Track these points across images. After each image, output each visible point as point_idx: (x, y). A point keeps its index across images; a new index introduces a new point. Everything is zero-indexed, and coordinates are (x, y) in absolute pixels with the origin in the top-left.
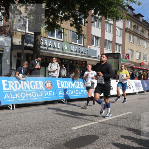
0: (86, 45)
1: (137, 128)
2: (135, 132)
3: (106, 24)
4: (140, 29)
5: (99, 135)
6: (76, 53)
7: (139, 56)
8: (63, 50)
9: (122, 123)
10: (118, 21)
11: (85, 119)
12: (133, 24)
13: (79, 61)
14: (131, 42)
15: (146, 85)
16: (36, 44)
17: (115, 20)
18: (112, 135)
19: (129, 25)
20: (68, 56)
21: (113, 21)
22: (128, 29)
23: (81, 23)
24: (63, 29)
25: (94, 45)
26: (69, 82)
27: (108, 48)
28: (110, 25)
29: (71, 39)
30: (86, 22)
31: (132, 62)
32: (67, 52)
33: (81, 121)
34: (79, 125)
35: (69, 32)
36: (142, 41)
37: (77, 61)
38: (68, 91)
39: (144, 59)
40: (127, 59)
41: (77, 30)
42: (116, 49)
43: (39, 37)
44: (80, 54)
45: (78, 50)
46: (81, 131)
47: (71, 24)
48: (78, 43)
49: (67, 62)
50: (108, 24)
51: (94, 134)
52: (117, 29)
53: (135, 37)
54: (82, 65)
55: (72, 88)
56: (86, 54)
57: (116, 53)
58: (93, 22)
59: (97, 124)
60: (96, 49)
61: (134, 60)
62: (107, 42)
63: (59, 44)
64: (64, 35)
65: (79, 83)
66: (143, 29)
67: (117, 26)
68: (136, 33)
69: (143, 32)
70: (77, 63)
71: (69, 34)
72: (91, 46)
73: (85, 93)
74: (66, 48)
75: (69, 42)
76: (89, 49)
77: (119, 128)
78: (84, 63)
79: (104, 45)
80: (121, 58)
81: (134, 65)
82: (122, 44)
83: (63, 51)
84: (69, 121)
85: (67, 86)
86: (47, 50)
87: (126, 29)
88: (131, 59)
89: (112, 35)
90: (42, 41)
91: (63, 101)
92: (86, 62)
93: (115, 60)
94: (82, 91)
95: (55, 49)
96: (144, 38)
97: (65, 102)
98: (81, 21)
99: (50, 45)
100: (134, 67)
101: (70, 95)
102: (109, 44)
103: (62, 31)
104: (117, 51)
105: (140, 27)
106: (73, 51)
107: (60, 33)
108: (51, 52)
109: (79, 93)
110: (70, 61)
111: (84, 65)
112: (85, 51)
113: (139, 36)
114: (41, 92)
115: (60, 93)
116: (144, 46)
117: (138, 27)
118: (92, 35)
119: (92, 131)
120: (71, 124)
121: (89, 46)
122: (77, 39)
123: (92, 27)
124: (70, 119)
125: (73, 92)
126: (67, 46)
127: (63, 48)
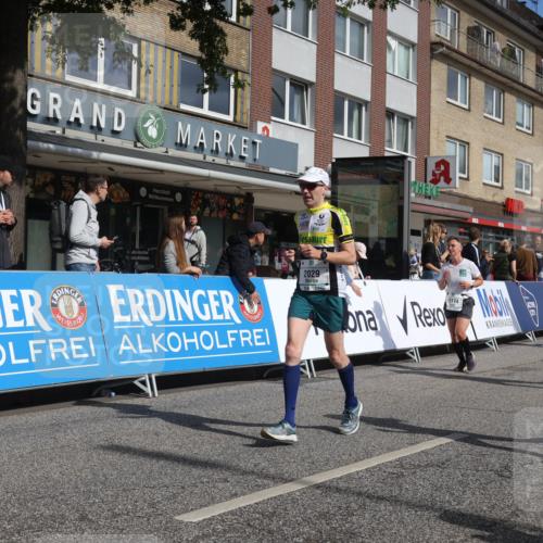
0: (246, 120)
1: (497, 514)
2: (487, 534)
3: (338, 20)
4: (499, 46)
6: (199, 157)
7: (497, 168)
8: (138, 139)
9: (419, 487)
10: (393, 7)
11: (245, 473)
12: (467, 20)
13: (216, 193)
14: (458, 103)
15: (531, 305)
16: (8, 109)
19: (448, 26)
20: (162, 171)
21: (372, 6)
22: (442, 45)
23: (221, 13)
24: (139, 41)
25: (284, 118)
26: (167, 293)
27: (350, 135)
28: (357, 27)
29: (176, 88)
30: (246, 11)
31: (465, 199)
32: (160, 150)
33: (226, 481)
34: (213, 501)
35: (165, 56)
36: (510, 98)
37: (205, 192)
38: (166, 336)
39: (519, 185)
40: (442, 183)
41: (201, 49)
42: (387, 138)
43: (19, 75)
44: (221, 160)
45: (210, 140)
46: (225, 531)
47: (172, 17)
48: (211, 109)
49: (157, 198)
50: (348, 20)
52: (393, 43)
53: (473, 79)
54: (231, 211)
55: (180, 319)
56: (250, 161)
57: (387, 154)
58: (273, 10)
59: (303, 492)
60: (294, 134)
61: (475, 190)
62: (346, 103)
63: (117, 110)
64: (143, 70)
65: (217, 298)
66: (514, 43)
67: (389, 28)
68: (481, 65)
69: (515, 58)
71: (168, 63)
72: (269, 121)
73: (246, 342)
74: (153, 132)
75: (167, 104)
76: (260, 137)
77: (408, 515)
78: (237, 201)
79: (332, 119)
80: (413, 179)
81: (475, 214)
82: (413, 113)
83: (139, 145)
84: (167, 481)
85: (158, 313)
86: (62, 140)
87: (435, 45)
88: (457, 186)
89: (369, 70)
90: (37, 99)
91: (136, 382)
92: (249, 198)
93: (386, 187)
94: (232, 335)
95: (100, 137)
96: (515, 85)
97: (148, 390)
98: (222, 6)
99: (77, 120)
100: (475, 221)
101: (170, 354)
102: (356, 113)
103: (130, 50)
104: (391, 146)
105: (498, 34)
106: (186, 145)
107: (121, 56)
108: (79, 150)
109: (219, 346)
110: (173, 195)
111: (239, 213)
112: (243, 146)
113: (494, 75)
114: (31, 343)
115: (126, 344)
116: (520, 121)
117: (488, 33)
118: (274, 70)
119: (280, 529)
120: (174, 496)
121: (260, 125)
122: (204, 91)
123: (276, 34)
124: (169, 471)
125: (186, 341)
126: (160, 122)
127: (141, 133)
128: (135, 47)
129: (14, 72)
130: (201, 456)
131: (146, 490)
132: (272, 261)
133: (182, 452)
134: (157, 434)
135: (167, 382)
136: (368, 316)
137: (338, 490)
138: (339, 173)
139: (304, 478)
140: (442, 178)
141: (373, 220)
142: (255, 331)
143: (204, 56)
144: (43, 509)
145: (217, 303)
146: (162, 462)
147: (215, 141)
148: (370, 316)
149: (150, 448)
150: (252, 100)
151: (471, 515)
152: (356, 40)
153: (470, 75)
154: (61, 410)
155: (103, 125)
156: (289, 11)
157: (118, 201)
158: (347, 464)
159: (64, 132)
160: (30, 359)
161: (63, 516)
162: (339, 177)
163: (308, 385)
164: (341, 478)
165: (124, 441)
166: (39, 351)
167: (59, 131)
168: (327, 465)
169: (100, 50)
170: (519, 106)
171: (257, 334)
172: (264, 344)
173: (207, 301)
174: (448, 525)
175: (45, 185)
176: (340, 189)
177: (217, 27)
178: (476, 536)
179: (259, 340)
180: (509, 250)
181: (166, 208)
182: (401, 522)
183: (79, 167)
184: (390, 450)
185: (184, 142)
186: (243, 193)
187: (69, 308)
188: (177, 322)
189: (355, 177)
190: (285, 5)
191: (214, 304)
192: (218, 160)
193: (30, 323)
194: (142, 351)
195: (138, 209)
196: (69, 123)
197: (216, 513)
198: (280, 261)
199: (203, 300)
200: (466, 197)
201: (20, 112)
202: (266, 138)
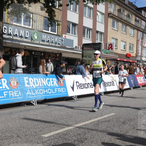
0: (60, 34)
1: (122, 133)
2: (119, 138)
3: (84, 8)
4: (126, 14)
5: (76, 143)
6: (48, 44)
7: (124, 46)
8: (32, 39)
9: (103, 127)
10: (99, 4)
11: (59, 124)
12: (118, 7)
13: (52, 53)
14: (115, 29)
15: (132, 80)
17: (95, 3)
18: (92, 141)
19: (113, 9)
20: (38, 48)
21: (93, 4)
22: (111, 14)
23: (54, 6)
24: (32, 13)
25: (70, 33)
26: (39, 79)
27: (87, 37)
28: (89, 9)
29: (42, 26)
30: (60, 5)
31: (116, 54)
32: (38, 42)
33: (54, 126)
34: (51, 131)
35: (39, 17)
36: (128, 28)
37: (49, 53)
38: (39, 91)
39: (130, 50)
40: (110, 50)
41: (49, 15)
42: (96, 38)
43: (1, 23)
44: (54, 45)
45: (51, 39)
46: (54, 139)
47: (41, 7)
48: (51, 31)
49: (37, 54)
50: (87, 8)
51: (69, 142)
52: (98, 13)
53: (119, 23)
54: (56, 58)
55: (43, 86)
56: (61, 45)
57: (96, 42)
58: (68, 5)
59: (74, 129)
60: (73, 38)
61: (119, 51)
62: (86, 29)
63: (27, 32)
64: (33, 21)
65: (52, 80)
66: (130, 13)
67: (98, 9)
68: (121, 19)
69: (130, 17)
70: (50, 56)
71: (40, 19)
72: (66, 34)
73: (60, 91)
74: (36, 37)
75: (39, 30)
76: (64, 38)
77: (100, 134)
78: (58, 55)
79: (82, 33)
80: (103, 49)
81: (118, 58)
82: (103, 32)
83: (32, 41)
84: (39, 127)
85: (37, 84)
86: (12, 40)
87: (109, 14)
88: (114, 50)
89: (92, 21)
90: (6, 29)
91: (32, 102)
92: (61, 54)
94: (56, 90)
95: (22, 39)
96: (130, 24)
97: (35, 104)
98: (54, 4)
99: (16, 34)
100: (119, 59)
101: (40, 95)
102: (89, 32)
104: (97, 40)
105: (125, 11)
106: (44, 41)
107: (28, 18)
108: (17, 42)
109: (53, 93)
110: (41, 54)
111: (58, 58)
112: (59, 41)
113: (124, 21)
114: (4, 92)
115: (29, 92)
116: (131, 33)
117: (123, 11)
118: (68, 21)
119: (68, 138)
120: (41, 130)
121: (64, 35)
122: (49, 26)
123: (68, 11)
124: (40, 124)
125: (44, 91)
126: (38, 35)
128: (31, 15)
130: (48, 121)
131: (34, 129)
132: (66, 70)
133: (43, 120)
134: (37, 115)
137: (83, 128)
138: (84, 47)
139: (74, 125)
140: (110, 48)
142: (62, 89)
143: (49, 17)
144: (8, 134)
145: (52, 82)
146: (38, 122)
147: (52, 39)
148: (91, 84)
149: (35, 119)
150: (62, 29)
151: (116, 133)
152: (89, 13)
153: (118, 22)
154: (12, 109)
155: (23, 36)
156: (72, 5)
157: (27, 55)
158: (85, 122)
159: (13, 38)
160: (4, 96)
161: (13, 136)
162: (84, 48)
163: (75, 102)
164: (83, 125)
165: (28, 117)
166: (6, 94)
167: (11, 37)
168: (80, 122)
169: (22, 16)
170: (130, 29)
171: (63, 89)
172: (64, 92)
173: (50, 81)
174: (110, 136)
175: (8, 51)
176: (84, 51)
177: (53, 10)
178: (117, 138)
179: (63, 91)
180: (127, 67)
181: (39, 57)
182: (98, 135)
183: (17, 47)
184: (96, 118)
185: (44, 40)
186: (59, 53)
187: (14, 83)
188: (42, 86)
189: (88, 48)
190: (71, 4)
191: (51, 82)
193: (4, 87)
194: (33, 94)
195: (32, 57)
196: (14, 35)
197: (52, 134)
198: (69, 70)
199: (49, 81)
200: (116, 53)
201: (1, 33)
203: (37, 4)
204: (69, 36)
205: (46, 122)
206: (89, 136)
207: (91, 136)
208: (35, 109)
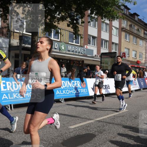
0: (83, 45)
1: (134, 126)
2: (132, 130)
3: (102, 24)
4: (136, 28)
5: (96, 133)
6: (73, 53)
7: (135, 54)
8: (60, 50)
9: (118, 121)
10: (114, 21)
11: (82, 118)
12: (129, 23)
13: (76, 60)
14: (127, 41)
15: (142, 83)
16: (34, 44)
17: (111, 20)
18: (109, 133)
19: (125, 24)
20: (65, 56)
21: (109, 21)
22: (124, 28)
23: (78, 23)
24: (60, 29)
25: (90, 44)
26: (66, 81)
27: (104, 48)
28: (106, 25)
29: (68, 39)
30: (83, 22)
31: (128, 61)
32: (64, 52)
33: (79, 120)
34: (76, 124)
35: (66, 32)
36: (138, 39)
37: (74, 60)
38: (66, 91)
39: (140, 58)
40: (124, 58)
41: (74, 30)
42: (112, 48)
45: (75, 50)
46: (78, 130)
47: (68, 24)
48: (75, 43)
49: (64, 62)
50: (104, 24)
51: (91, 133)
52: (114, 28)
53: (131, 36)
54: (79, 64)
56: (83, 54)
57: (112, 52)
58: (89, 22)
59: (94, 122)
60: (93, 48)
61: (131, 59)
62: (104, 41)
63: (56, 44)
64: (61, 35)
65: (76, 83)
66: (139, 28)
67: (113, 25)
68: (132, 32)
69: (139, 31)
70: (74, 63)
71: (66, 34)
72: (87, 45)
73: (82, 92)
74: (63, 48)
75: (66, 42)
76: (85, 49)
77: (116, 126)
78: (81, 62)
82: (118, 43)
83: (60, 51)
84: (67, 120)
85: (64, 86)
87: (122, 28)
88: (127, 58)
89: (108, 34)
91: (60, 100)
92: (83, 61)
93: (112, 59)
96: (140, 37)
97: (62, 101)
101: (67, 94)
103: (59, 31)
104: (113, 50)
105: (136, 26)
106: (70, 51)
107: (57, 33)
110: (67, 61)
111: (81, 65)
112: (82, 51)
113: (135, 35)
115: (58, 92)
116: (140, 44)
117: (134, 26)
118: (89, 34)
119: (90, 129)
120: (68, 123)
121: (86, 46)
122: (74, 39)
123: (89, 27)
124: (67, 118)
125: (70, 92)
126: (65, 46)
127: (61, 48)
128: (60, 30)
129: (35, 37)
133: (70, 114)
134: (64, 111)
135: (66, 100)
136: (108, 86)
139: (95, 119)
141: (109, 65)
142: (84, 89)
143: (74, 32)
149: (63, 113)
150: (84, 41)
151: (129, 126)
152: (106, 28)
153: (130, 35)
156: (92, 22)
162: (102, 57)
168: (99, 117)
169: (53, 32)
170: (140, 41)
172: (86, 92)
174: (124, 128)
176: (102, 59)
177: (77, 26)
188: (68, 88)
189: (106, 57)
192: (77, 54)
194: (61, 94)
195: (60, 64)
197: (77, 126)
199: (73, 83)
202: (87, 49)
203: (64, 22)
204: (89, 47)
205: (72, 116)
206: (107, 128)
207: (109, 128)
208: (63, 106)
